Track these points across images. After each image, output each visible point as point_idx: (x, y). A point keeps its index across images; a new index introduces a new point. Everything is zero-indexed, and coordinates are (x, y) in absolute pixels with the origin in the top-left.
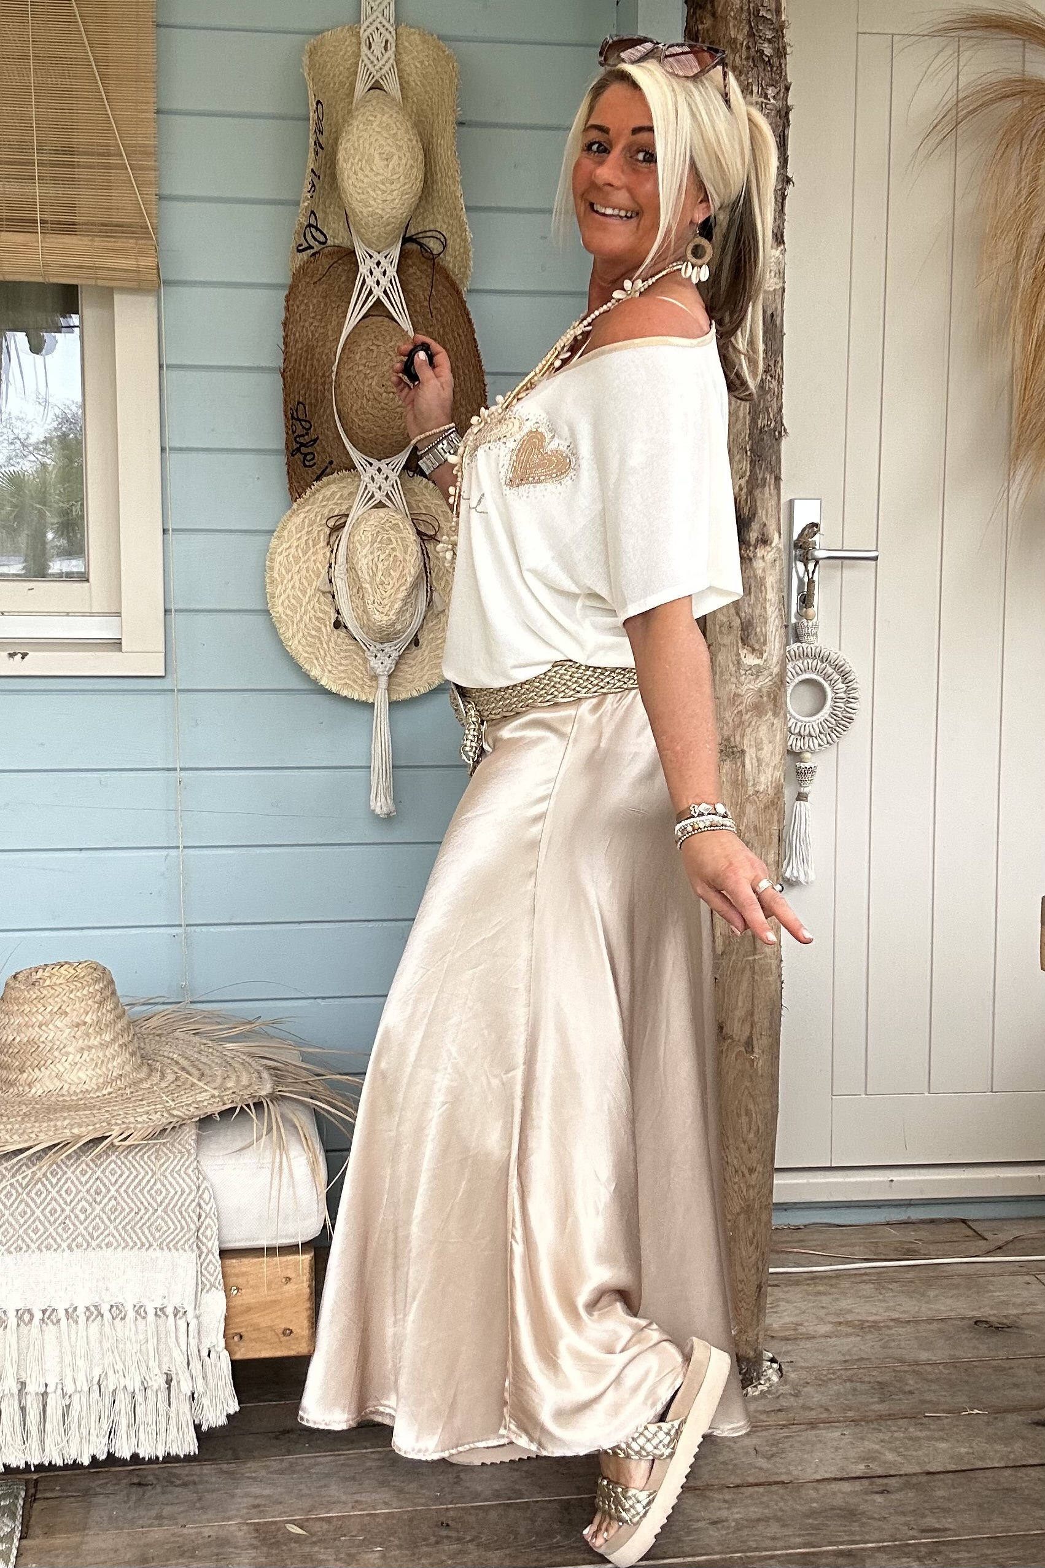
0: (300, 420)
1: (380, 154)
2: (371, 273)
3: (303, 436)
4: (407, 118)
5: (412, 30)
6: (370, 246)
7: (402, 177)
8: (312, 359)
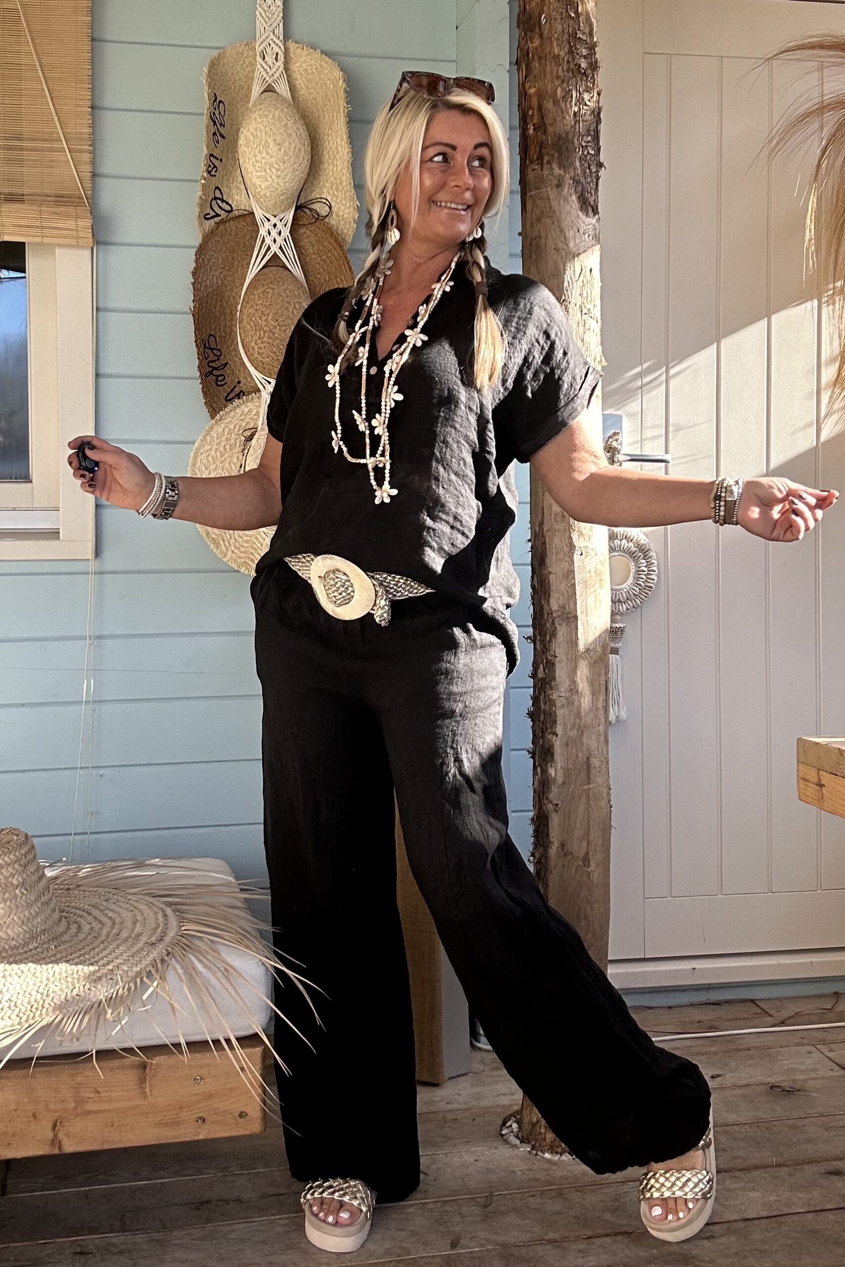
0: (212, 349)
1: (274, 140)
2: (269, 233)
3: (214, 361)
4: (295, 111)
5: (297, 45)
6: (268, 212)
7: (292, 158)
8: (221, 300)
